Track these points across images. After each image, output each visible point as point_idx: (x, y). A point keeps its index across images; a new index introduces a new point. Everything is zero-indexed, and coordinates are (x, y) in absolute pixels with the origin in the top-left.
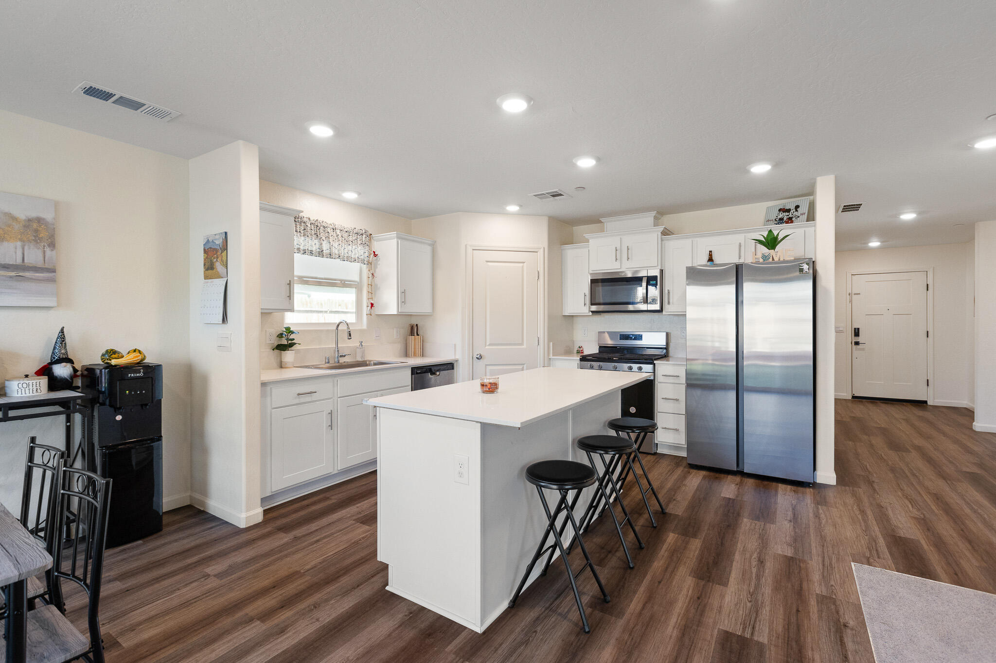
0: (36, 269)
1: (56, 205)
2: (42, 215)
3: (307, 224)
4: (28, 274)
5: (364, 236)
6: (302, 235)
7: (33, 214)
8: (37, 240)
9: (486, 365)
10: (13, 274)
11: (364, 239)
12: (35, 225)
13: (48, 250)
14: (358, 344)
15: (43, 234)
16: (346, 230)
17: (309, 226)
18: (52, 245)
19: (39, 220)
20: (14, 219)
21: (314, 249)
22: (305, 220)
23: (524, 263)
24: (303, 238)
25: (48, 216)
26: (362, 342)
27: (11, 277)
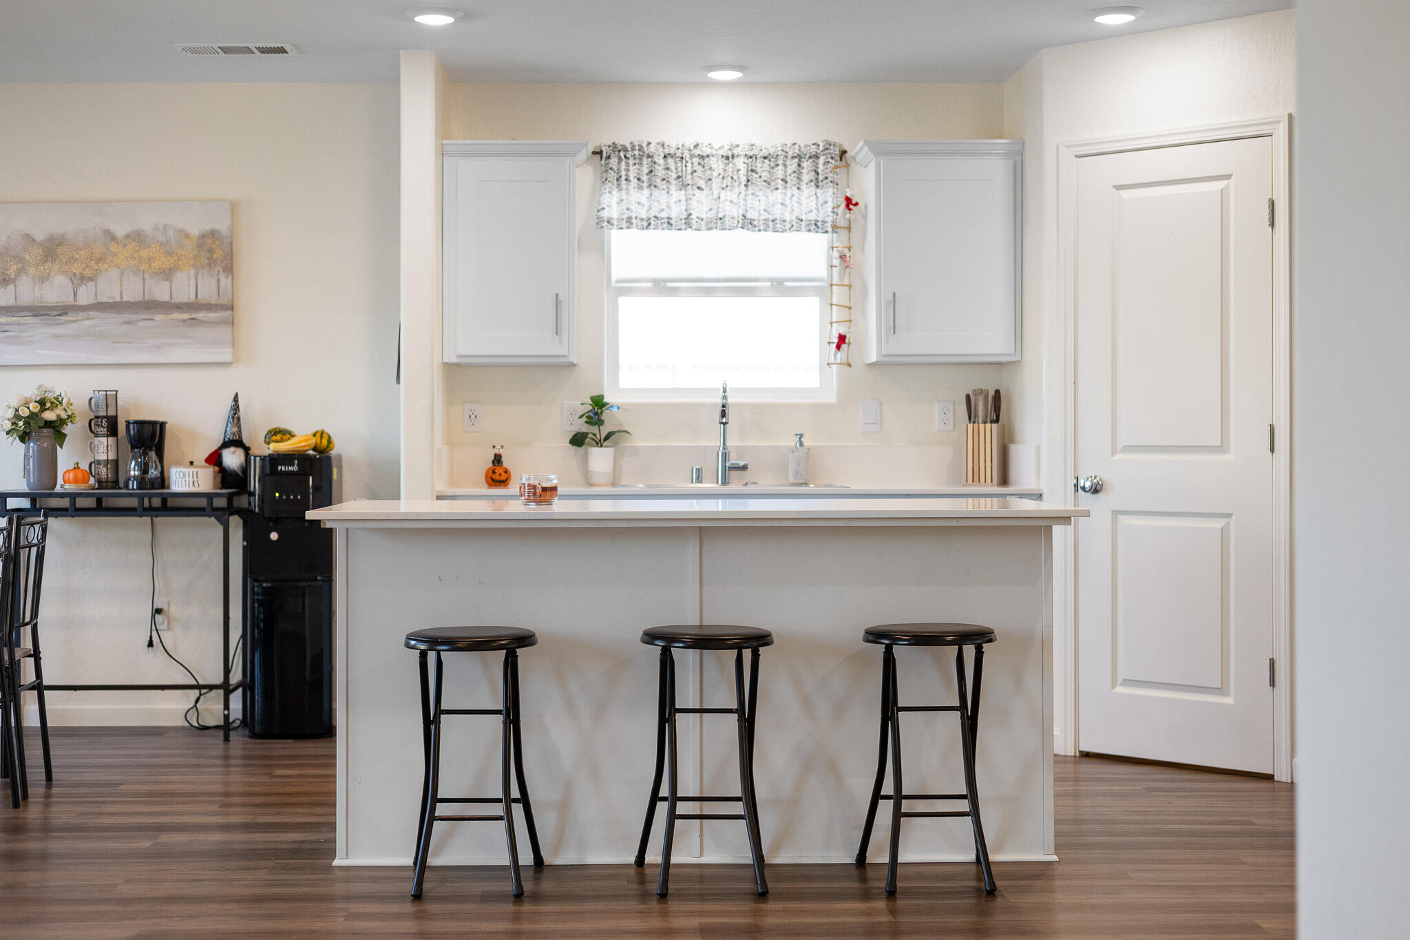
0: (209, 307)
1: (234, 208)
2: (218, 227)
3: (656, 159)
4: (201, 315)
5: (822, 160)
6: (645, 185)
7: (207, 227)
8: (211, 263)
9: (1116, 513)
10: (185, 316)
11: (821, 167)
12: (209, 241)
13: (222, 276)
14: (793, 442)
15: (218, 254)
16: (765, 153)
17: (661, 161)
18: (229, 269)
19: (213, 234)
20: (187, 236)
21: (674, 214)
22: (652, 148)
23: (1228, 177)
24: (646, 192)
25: (223, 226)
26: (801, 436)
27: (184, 321)
